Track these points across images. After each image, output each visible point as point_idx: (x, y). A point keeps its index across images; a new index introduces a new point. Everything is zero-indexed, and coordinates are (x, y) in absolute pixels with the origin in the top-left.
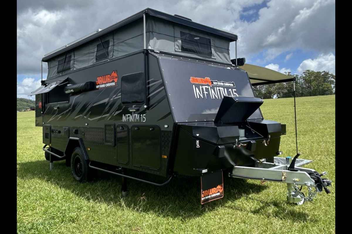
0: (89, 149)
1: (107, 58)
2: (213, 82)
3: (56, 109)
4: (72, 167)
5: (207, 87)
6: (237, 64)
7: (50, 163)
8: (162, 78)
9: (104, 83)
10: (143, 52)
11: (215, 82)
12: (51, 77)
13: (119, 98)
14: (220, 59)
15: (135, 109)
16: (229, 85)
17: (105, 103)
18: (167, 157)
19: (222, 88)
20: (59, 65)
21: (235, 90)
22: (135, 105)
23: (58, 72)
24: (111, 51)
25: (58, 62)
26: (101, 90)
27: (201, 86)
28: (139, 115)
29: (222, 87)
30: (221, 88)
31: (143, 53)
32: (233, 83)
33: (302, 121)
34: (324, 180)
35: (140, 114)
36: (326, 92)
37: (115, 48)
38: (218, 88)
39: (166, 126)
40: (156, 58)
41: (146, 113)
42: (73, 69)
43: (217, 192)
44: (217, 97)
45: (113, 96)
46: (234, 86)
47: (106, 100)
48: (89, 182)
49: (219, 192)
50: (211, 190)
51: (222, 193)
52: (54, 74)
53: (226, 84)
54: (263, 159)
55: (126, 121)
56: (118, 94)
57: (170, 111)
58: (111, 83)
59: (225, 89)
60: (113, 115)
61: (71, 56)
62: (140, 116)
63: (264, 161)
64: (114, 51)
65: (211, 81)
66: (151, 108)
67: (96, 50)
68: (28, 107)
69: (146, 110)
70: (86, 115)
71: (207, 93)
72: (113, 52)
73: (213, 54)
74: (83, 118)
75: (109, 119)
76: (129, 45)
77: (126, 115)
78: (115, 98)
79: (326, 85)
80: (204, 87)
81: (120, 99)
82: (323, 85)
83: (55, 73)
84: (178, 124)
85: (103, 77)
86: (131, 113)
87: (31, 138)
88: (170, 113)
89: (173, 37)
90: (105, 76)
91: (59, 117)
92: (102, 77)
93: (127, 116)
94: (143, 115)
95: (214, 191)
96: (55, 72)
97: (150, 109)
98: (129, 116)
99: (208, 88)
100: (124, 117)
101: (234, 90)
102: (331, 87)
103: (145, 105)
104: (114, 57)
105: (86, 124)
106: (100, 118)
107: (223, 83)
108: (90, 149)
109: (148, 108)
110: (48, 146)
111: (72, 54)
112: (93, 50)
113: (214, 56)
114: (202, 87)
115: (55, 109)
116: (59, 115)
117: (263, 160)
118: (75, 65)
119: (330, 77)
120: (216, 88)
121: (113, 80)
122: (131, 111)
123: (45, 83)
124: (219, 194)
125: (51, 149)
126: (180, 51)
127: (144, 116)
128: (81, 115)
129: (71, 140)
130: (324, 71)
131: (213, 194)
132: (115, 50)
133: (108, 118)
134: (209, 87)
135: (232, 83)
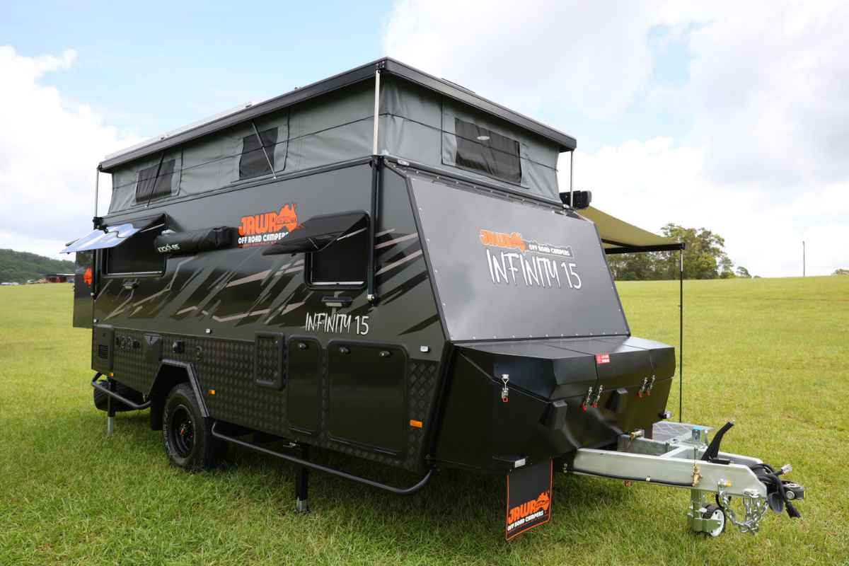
0: (213, 392)
1: (269, 171)
2: (529, 244)
3: (130, 287)
4: (165, 433)
5: (516, 255)
6: (572, 205)
7: (109, 418)
8: (418, 229)
9: (258, 232)
10: (371, 163)
11: (532, 244)
12: (120, 209)
13: (298, 272)
14: (537, 190)
15: (342, 303)
16: (561, 252)
17: (260, 281)
18: (423, 424)
19: (548, 260)
20: (140, 181)
21: (574, 265)
22: (341, 292)
23: (139, 200)
24: (280, 155)
25: (138, 175)
26: (252, 248)
27: (504, 254)
28: (350, 317)
29: (546, 258)
30: (544, 260)
31: (371, 165)
32: (568, 249)
33: (671, 335)
34: (788, 485)
35: (354, 314)
36: (704, 273)
37: (292, 148)
38: (538, 260)
39: (425, 349)
40: (403, 180)
41: (370, 314)
42: (176, 193)
43: (538, 509)
44: (537, 280)
45: (281, 267)
46: (571, 255)
47: (263, 275)
48: (209, 471)
49: (541, 510)
50: (525, 504)
51: (548, 510)
52: (127, 202)
53: (555, 250)
54: (637, 431)
55: (313, 328)
56: (296, 261)
57: (436, 313)
58: (278, 232)
59: (554, 263)
60: (281, 313)
61: (174, 160)
62: (353, 320)
63: (639, 436)
64: (289, 155)
65: (525, 242)
66: (385, 301)
67: (240, 150)
68: (41, 275)
69: (371, 306)
70: (206, 308)
71: (516, 270)
72: (287, 157)
73: (524, 179)
74: (200, 314)
75: (268, 321)
76: (329, 143)
77: (316, 315)
78: (287, 272)
79: (705, 258)
80: (510, 255)
81: (302, 273)
82: (698, 257)
83: (130, 202)
84: (455, 345)
85: (257, 217)
86: (329, 311)
87: (51, 349)
88: (437, 318)
89: (439, 130)
90: (262, 216)
91: (136, 307)
92: (254, 217)
93: (317, 317)
94: (361, 317)
95: (532, 508)
96: (129, 200)
97: (382, 303)
98: (323, 318)
99: (519, 259)
100: (309, 320)
101: (571, 265)
102: (715, 262)
103: (369, 294)
104: (287, 170)
105: (208, 331)
106: (244, 319)
107: (550, 247)
108: (216, 392)
109: (375, 302)
110: (104, 377)
111: (178, 158)
112: (233, 150)
113: (526, 183)
114: (506, 255)
115: (127, 287)
116: (135, 305)
117: (639, 433)
118: (182, 185)
119: (713, 240)
120: (536, 259)
121: (285, 227)
122: (329, 304)
123: (104, 224)
124: (540, 514)
125: (112, 384)
126: (454, 164)
127: (365, 319)
128: (195, 308)
129: (165, 366)
130: (703, 229)
131: (529, 515)
132: (293, 154)
133: (266, 320)
134: (521, 256)
135: (566, 250)
